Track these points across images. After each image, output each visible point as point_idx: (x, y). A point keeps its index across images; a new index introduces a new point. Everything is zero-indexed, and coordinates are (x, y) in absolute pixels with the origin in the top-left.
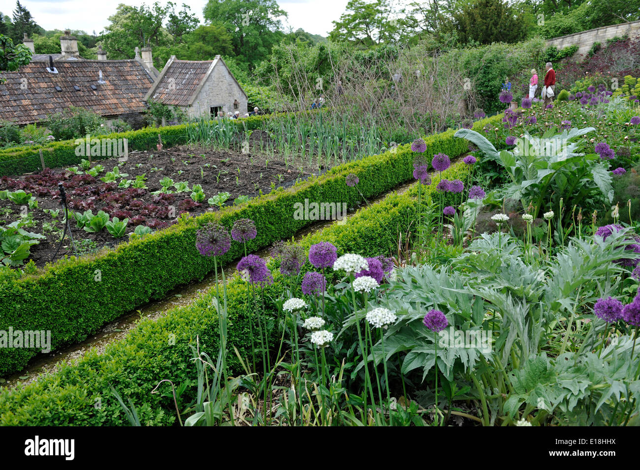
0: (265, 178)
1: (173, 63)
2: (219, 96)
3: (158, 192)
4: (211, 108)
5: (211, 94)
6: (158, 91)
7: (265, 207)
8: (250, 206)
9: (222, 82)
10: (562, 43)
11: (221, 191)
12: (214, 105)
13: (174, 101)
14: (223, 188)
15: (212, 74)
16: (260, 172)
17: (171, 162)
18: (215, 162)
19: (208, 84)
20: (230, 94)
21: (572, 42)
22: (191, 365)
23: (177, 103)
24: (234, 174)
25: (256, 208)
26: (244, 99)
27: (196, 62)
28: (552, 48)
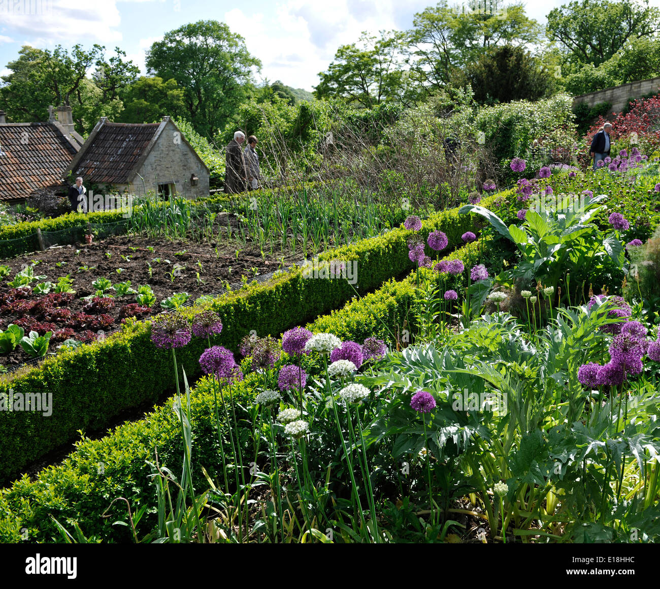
0: (236, 273)
1: (104, 126)
2: (170, 169)
3: (90, 297)
4: (159, 186)
5: (158, 168)
6: (83, 165)
7: (234, 305)
8: (214, 306)
9: (173, 151)
10: (593, 100)
11: (176, 292)
12: (163, 181)
13: (107, 178)
14: (178, 288)
15: (158, 141)
16: (228, 266)
17: (106, 258)
18: (168, 256)
19: (152, 153)
20: (185, 167)
21: (604, 99)
22: (149, 489)
23: (111, 180)
24: (193, 270)
25: (224, 307)
26: (205, 173)
27: (136, 125)
28: (582, 106)
